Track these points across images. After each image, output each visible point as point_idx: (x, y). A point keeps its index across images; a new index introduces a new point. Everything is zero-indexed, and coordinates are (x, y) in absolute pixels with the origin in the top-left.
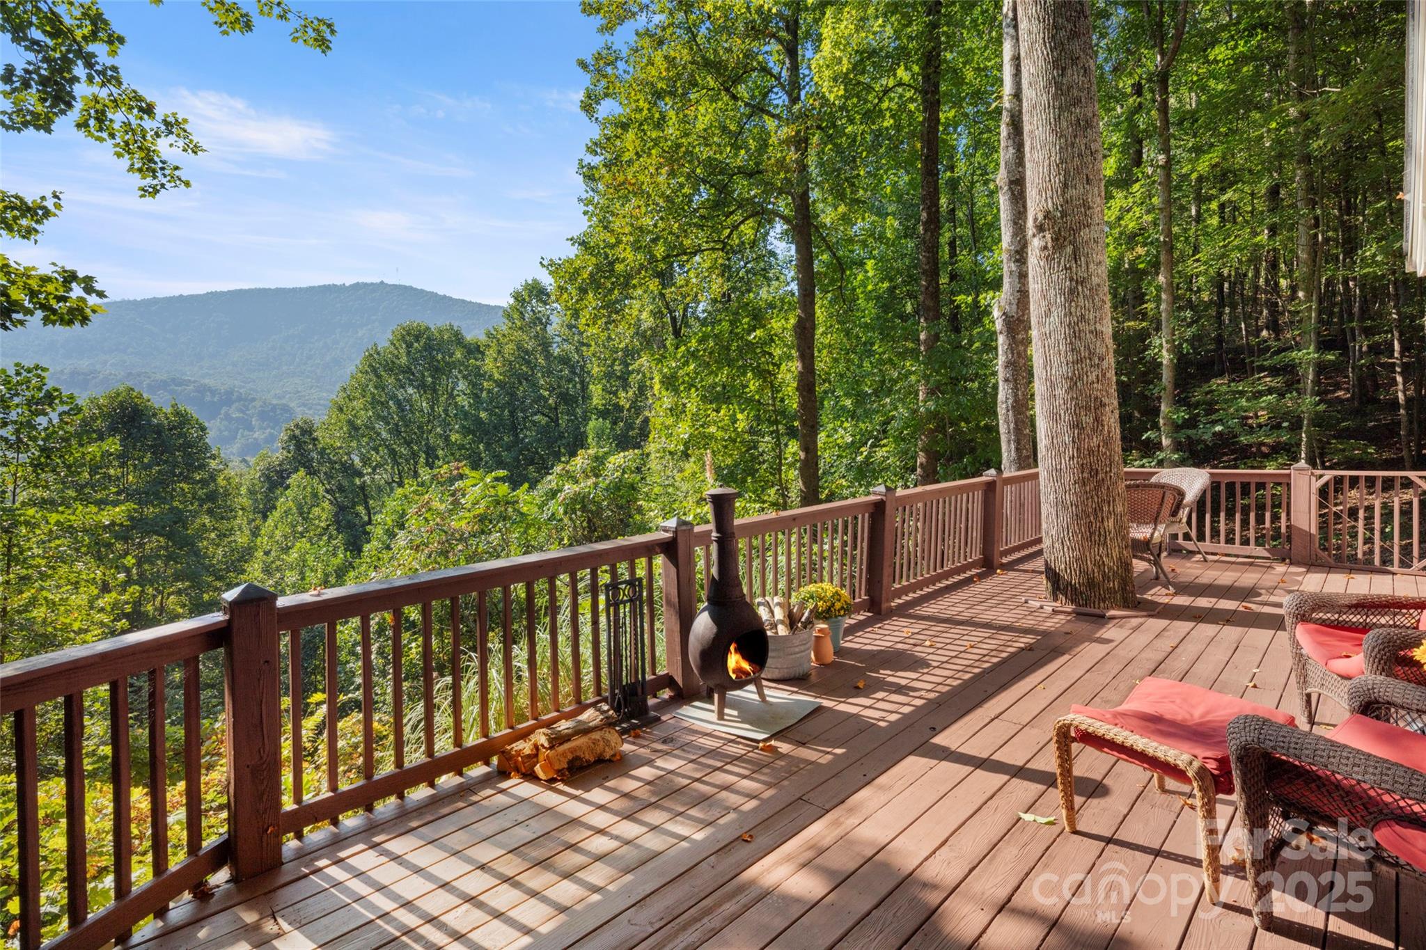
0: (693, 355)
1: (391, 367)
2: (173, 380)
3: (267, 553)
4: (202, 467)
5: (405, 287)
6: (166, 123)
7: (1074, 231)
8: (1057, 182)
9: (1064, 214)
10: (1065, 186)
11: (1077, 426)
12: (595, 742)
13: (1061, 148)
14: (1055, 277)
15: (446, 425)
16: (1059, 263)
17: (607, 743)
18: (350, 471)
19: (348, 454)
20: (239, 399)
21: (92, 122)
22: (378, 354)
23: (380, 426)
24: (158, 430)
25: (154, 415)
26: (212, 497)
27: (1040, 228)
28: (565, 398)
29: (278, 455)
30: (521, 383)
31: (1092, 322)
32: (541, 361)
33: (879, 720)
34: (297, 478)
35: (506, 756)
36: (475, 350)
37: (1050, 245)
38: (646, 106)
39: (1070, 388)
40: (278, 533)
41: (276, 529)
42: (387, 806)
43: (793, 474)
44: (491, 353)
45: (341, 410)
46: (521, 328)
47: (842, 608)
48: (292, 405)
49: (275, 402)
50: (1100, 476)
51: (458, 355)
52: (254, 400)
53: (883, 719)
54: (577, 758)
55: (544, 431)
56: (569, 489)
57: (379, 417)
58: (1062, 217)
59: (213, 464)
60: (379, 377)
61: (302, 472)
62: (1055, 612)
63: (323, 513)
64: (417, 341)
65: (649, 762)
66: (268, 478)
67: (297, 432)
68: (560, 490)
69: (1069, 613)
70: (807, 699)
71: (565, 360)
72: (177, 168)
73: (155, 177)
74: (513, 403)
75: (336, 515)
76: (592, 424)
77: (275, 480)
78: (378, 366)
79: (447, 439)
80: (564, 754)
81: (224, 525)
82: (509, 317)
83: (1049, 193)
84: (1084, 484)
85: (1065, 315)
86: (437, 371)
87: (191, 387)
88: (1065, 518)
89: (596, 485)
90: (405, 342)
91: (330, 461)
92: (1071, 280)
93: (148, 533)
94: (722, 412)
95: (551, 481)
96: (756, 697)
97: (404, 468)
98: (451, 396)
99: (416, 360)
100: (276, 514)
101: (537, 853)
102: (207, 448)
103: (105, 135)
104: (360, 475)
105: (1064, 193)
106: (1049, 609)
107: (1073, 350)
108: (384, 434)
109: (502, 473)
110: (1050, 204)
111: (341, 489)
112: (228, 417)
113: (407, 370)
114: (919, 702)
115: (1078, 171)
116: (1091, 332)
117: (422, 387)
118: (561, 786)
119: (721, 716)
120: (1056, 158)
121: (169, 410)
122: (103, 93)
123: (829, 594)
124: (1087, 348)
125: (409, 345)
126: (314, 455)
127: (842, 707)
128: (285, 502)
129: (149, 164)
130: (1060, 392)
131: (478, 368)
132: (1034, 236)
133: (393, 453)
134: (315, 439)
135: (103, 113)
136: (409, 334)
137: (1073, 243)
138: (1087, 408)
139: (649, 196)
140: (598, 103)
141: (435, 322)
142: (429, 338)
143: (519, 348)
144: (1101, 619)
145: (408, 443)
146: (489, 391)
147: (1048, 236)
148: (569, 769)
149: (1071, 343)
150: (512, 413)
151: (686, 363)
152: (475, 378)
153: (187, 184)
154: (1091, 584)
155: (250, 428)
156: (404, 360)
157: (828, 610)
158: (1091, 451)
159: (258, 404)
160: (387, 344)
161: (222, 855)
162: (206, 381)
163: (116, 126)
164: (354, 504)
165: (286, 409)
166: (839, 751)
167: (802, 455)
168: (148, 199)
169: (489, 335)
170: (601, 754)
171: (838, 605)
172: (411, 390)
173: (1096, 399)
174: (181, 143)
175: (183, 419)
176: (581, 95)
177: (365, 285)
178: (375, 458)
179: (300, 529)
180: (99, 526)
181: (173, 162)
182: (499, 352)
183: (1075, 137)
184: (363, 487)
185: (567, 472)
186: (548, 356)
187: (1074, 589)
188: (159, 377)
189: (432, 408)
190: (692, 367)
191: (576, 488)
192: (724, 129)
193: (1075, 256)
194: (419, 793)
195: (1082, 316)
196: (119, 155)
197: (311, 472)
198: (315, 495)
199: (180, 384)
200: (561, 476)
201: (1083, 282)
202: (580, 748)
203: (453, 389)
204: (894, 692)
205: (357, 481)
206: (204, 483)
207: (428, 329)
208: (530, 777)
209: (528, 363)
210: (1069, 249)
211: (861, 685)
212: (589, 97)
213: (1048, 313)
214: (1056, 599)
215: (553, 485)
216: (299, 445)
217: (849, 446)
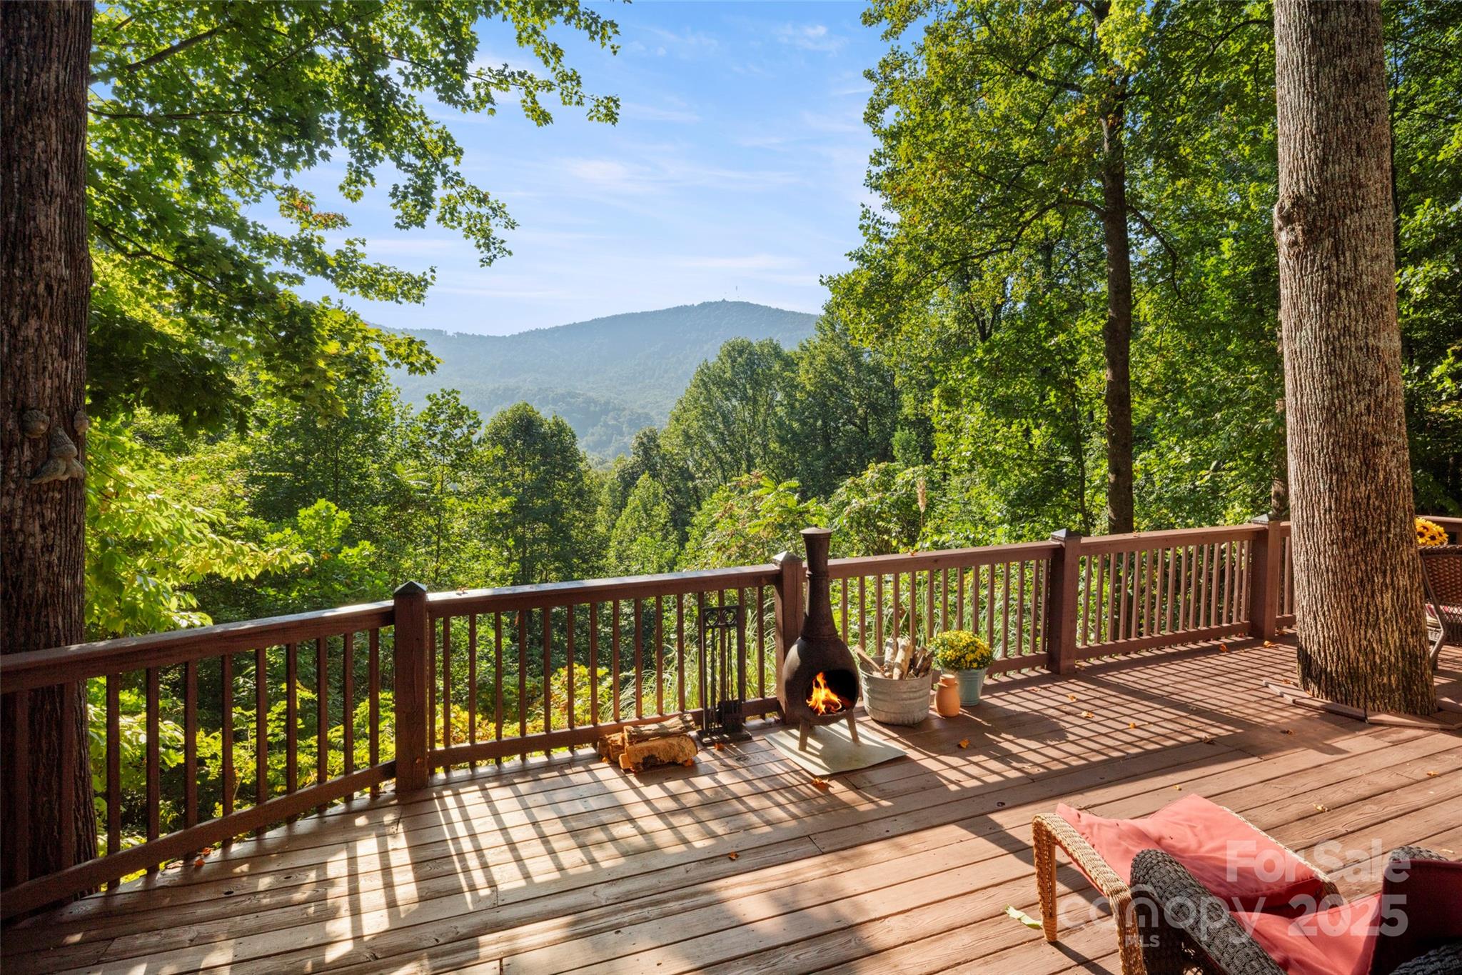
0: (979, 364)
1: (720, 382)
2: (569, 394)
3: (620, 543)
4: (573, 468)
5: (743, 303)
6: (493, 209)
7: (1335, 220)
8: (1312, 158)
9: (1321, 198)
10: (1324, 162)
11: (1336, 469)
12: (671, 746)
13: (1319, 114)
14: (1307, 280)
15: (764, 433)
16: (1313, 261)
17: (682, 749)
18: (686, 475)
19: (685, 460)
20: (614, 409)
21: (448, 216)
22: (708, 368)
23: (710, 437)
24: (544, 437)
25: (541, 425)
26: (580, 493)
27: (1288, 219)
28: (874, 408)
29: (631, 460)
30: (832, 394)
31: (1361, 336)
32: (852, 371)
33: (952, 782)
34: (644, 480)
35: (605, 744)
36: (789, 363)
37: (1300, 239)
38: (919, 110)
39: (1327, 421)
40: (628, 527)
41: (626, 521)
42: (511, 762)
43: (1102, 498)
44: (804, 365)
45: (677, 420)
46: (832, 339)
47: (975, 660)
48: (653, 414)
49: (640, 411)
50: (1370, 537)
51: (777, 367)
52: (624, 409)
53: (957, 783)
54: (652, 757)
55: (853, 441)
56: (857, 502)
57: (707, 427)
58: (1318, 203)
59: (582, 466)
60: (709, 391)
61: (646, 475)
62: (1296, 704)
63: (662, 512)
64: (741, 356)
65: (712, 774)
66: (623, 479)
67: (645, 440)
68: (848, 503)
69: (1316, 708)
70: (898, 746)
71: (875, 370)
72: (503, 242)
73: (489, 250)
74: (826, 414)
75: (673, 513)
76: (898, 435)
77: (628, 480)
78: (708, 381)
79: (765, 447)
80: (641, 750)
81: (589, 518)
82: (821, 329)
83: (1302, 173)
84: (1346, 546)
85: (1321, 328)
86: (757, 384)
87: (581, 400)
88: (1319, 587)
89: (882, 501)
90: (730, 357)
91: (670, 466)
92: (1330, 282)
93: (536, 520)
94: (1014, 428)
95: (841, 493)
96: (848, 733)
97: (728, 471)
98: (770, 406)
99: (737, 374)
100: (628, 510)
101: (575, 825)
102: (576, 452)
103: (455, 224)
104: (692, 478)
105: (1321, 171)
106: (1289, 699)
107: (1331, 373)
108: (713, 443)
109: (794, 483)
110: (1302, 187)
111: (678, 490)
112: (606, 425)
113: (732, 384)
114: (1013, 774)
115: (1343, 141)
116: (1359, 349)
117: (744, 398)
118: (632, 777)
119: (803, 745)
120: (1311, 127)
121: (550, 420)
122: (454, 192)
123: (963, 643)
124: (1352, 369)
125: (734, 361)
126: (657, 459)
127: (930, 764)
128: (633, 501)
129: (487, 241)
130: (1313, 426)
131: (793, 379)
132: (1280, 229)
133: (719, 459)
134: (658, 446)
135: (454, 208)
136: (734, 349)
137: (1334, 234)
138: (1352, 448)
139: (926, 203)
140: (881, 112)
141: (756, 337)
142: (750, 353)
143: (831, 359)
144: (1358, 723)
145: (732, 451)
146: (802, 402)
147: (1298, 228)
148: (644, 764)
149: (1329, 363)
150: (825, 423)
151: (971, 375)
152: (791, 386)
153: (510, 253)
154: (1354, 675)
155: (621, 434)
156: (728, 375)
157: (958, 660)
158: (1356, 504)
159: (627, 412)
160: (715, 359)
161: (389, 771)
162: (591, 394)
163: (463, 216)
164: (689, 505)
165: (648, 417)
166: (885, 803)
167: (1112, 478)
168: (486, 267)
169: (803, 348)
170: (675, 758)
171: (970, 657)
172: (735, 402)
173: (1365, 435)
174: (503, 223)
175: (560, 429)
176: (864, 108)
177: (710, 304)
178: (706, 463)
179: (644, 524)
180: (492, 514)
181: (500, 238)
182: (811, 364)
183: (1340, 97)
184: (696, 489)
185: (857, 485)
186: (859, 366)
187: (1329, 677)
188: (560, 391)
189: (753, 417)
190: (976, 379)
191: (862, 502)
192: (1026, 112)
193: (1337, 251)
194: (537, 758)
195: (1346, 329)
196: (467, 237)
197: (655, 476)
198: (656, 495)
199: (573, 397)
200: (851, 489)
201: (1348, 284)
202: (657, 748)
203: (772, 399)
204: (996, 759)
205: (690, 484)
206: (575, 481)
207: (750, 344)
208: (615, 764)
209: (839, 373)
210: (1328, 243)
211: (964, 745)
212: (873, 107)
213: (1299, 326)
214: (1306, 689)
215: (844, 497)
216: (646, 452)
217: (1188, 467)
